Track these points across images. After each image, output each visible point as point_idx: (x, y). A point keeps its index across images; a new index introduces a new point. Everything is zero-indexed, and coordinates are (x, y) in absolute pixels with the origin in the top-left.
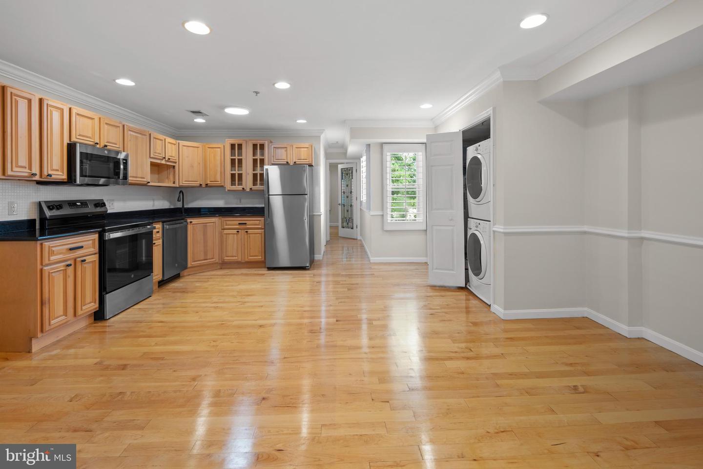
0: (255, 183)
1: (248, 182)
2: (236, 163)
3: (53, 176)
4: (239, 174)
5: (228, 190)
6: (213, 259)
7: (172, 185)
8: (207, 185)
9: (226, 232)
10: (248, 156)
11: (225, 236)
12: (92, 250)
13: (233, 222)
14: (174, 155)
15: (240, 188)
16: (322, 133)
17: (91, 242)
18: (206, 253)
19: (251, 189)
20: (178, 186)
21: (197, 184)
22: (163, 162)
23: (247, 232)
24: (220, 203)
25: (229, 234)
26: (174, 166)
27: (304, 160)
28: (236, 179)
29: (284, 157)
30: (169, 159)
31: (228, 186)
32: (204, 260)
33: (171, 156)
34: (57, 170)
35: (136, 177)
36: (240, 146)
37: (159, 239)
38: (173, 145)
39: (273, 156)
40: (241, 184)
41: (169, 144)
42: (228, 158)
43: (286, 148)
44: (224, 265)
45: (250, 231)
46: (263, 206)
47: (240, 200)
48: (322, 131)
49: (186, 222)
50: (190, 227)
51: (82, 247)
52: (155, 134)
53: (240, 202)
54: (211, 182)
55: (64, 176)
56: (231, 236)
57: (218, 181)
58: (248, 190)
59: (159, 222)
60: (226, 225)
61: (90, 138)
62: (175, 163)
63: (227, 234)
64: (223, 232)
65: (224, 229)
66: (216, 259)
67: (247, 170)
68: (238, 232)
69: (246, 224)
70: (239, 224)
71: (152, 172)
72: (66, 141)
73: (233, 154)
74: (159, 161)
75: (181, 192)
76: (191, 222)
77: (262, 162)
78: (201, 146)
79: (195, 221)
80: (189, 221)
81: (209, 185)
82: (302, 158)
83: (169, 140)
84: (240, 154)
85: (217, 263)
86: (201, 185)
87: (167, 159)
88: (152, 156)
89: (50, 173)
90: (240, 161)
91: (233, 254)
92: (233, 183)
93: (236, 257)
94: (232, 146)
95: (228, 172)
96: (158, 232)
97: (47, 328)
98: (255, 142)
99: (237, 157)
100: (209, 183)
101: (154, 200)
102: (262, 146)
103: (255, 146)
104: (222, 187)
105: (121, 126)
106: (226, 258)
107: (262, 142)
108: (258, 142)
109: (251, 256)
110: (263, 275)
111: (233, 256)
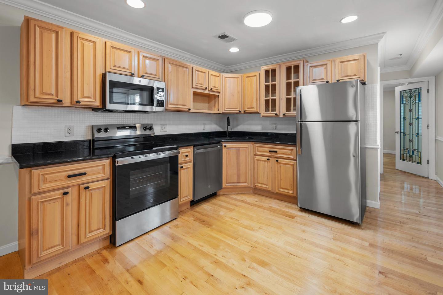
0: (288, 109)
1: (281, 108)
2: (270, 89)
3: (82, 103)
4: (272, 100)
5: (263, 116)
6: (245, 182)
7: (217, 112)
8: (244, 111)
9: (258, 158)
10: (281, 81)
11: (256, 162)
12: (101, 176)
13: (264, 149)
14: (217, 86)
15: (273, 114)
16: (382, 37)
17: (101, 167)
18: (239, 176)
19: (284, 114)
20: (221, 113)
21: (236, 111)
22: (207, 92)
23: (277, 161)
24: (257, 128)
25: (260, 160)
26: (218, 96)
27: (351, 76)
28: (270, 105)
29: (323, 76)
30: (211, 89)
31: (263, 112)
32: (237, 183)
33: (214, 87)
34: (89, 98)
35: (177, 105)
36: (274, 71)
37: (190, 162)
38: (217, 78)
39: (310, 77)
40: (273, 110)
41: (212, 76)
42: (263, 84)
43: (326, 64)
44: (257, 191)
45: (281, 161)
47: (276, 126)
48: (380, 36)
49: (221, 146)
50: (224, 151)
51: (84, 174)
52: (196, 67)
53: (276, 128)
54: (248, 108)
55: (98, 103)
56: (262, 163)
57: (254, 108)
58: (281, 116)
59: (191, 145)
60: (258, 151)
61: (126, 69)
62: (219, 92)
63: (258, 160)
64: (255, 157)
65: (256, 155)
66: (248, 184)
67: (281, 95)
68: (268, 159)
69: (276, 152)
70: (270, 151)
71: (194, 101)
72: (100, 71)
73: (267, 80)
74: (202, 91)
75: (227, 117)
76: (225, 146)
77: (297, 84)
78: (240, 77)
79: (229, 145)
80: (224, 144)
81: (246, 111)
82: (349, 74)
83: (212, 72)
84: (274, 80)
85: (249, 187)
86: (240, 111)
87: (210, 89)
88: (194, 86)
89: (80, 99)
90: (274, 86)
91: (263, 181)
92: (267, 110)
93: (266, 185)
94: (267, 72)
95: (263, 98)
96: (187, 156)
97: (35, 260)
98: (288, 65)
99: (270, 83)
100: (246, 109)
101: (204, 124)
102: (297, 68)
103: (289, 69)
104: (258, 113)
105: (160, 59)
106: (257, 184)
107: (296, 63)
108: (292, 64)
109: (281, 188)
110: (292, 217)
111: (263, 184)
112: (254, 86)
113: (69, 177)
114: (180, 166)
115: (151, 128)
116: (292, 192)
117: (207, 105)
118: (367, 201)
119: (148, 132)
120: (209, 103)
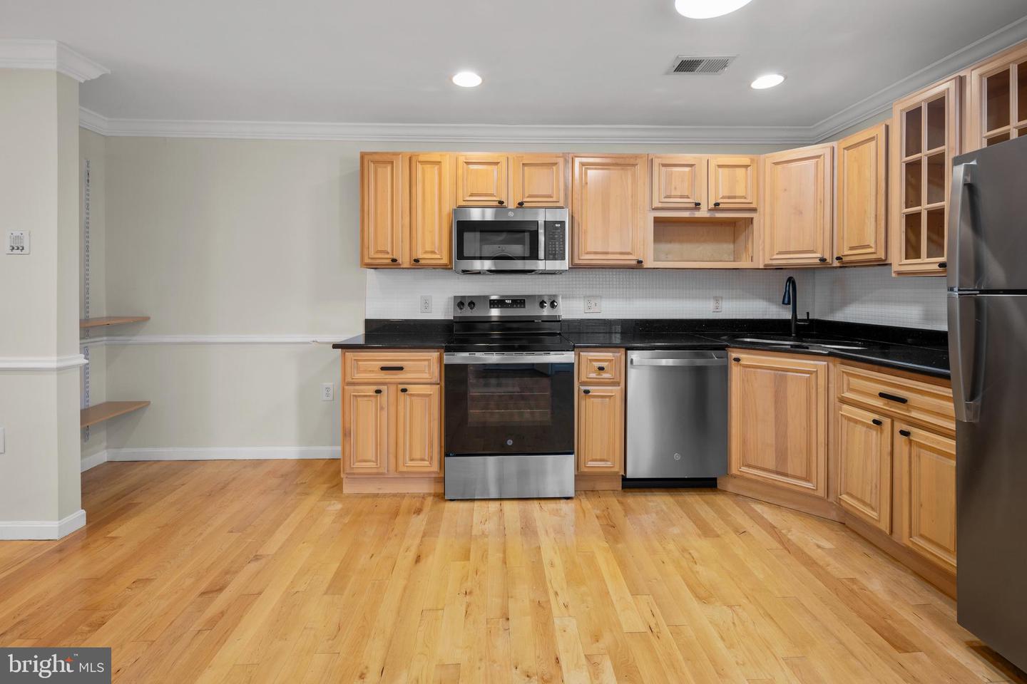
2: (924, 176)
3: (423, 261)
4: (930, 213)
5: (899, 273)
6: (805, 478)
8: (837, 258)
9: (847, 410)
10: (967, 137)
11: (844, 423)
12: (425, 376)
13: (868, 382)
14: (743, 193)
15: (934, 263)
18: (781, 454)
20: (761, 267)
21: (812, 258)
22: (703, 213)
23: (905, 433)
25: (856, 422)
26: (752, 219)
28: (922, 231)
30: (720, 204)
31: (898, 260)
32: (778, 473)
33: (730, 197)
34: (433, 253)
37: (614, 384)
38: (741, 172)
40: (934, 250)
41: (722, 170)
42: (899, 162)
45: (919, 435)
50: (735, 371)
51: (401, 369)
52: (668, 155)
54: (852, 248)
56: (859, 428)
57: (868, 246)
60: (851, 389)
62: (754, 210)
63: (849, 419)
64: (840, 409)
65: (844, 401)
66: (815, 486)
68: (877, 421)
69: (903, 401)
70: (882, 395)
71: (658, 238)
72: (450, 207)
73: (913, 144)
74: (686, 214)
76: (737, 360)
79: (748, 358)
80: (734, 355)
81: (845, 259)
83: (722, 159)
84: (939, 138)
85: (823, 499)
86: (824, 260)
87: (711, 206)
88: (656, 204)
89: (421, 256)
90: (939, 162)
91: (863, 493)
92: (912, 250)
93: (873, 509)
94: (913, 116)
95: (898, 210)
96: (601, 369)
97: (348, 470)
98: (995, 67)
99: (925, 153)
100: (847, 252)
101: (717, 299)
104: (883, 263)
105: (561, 161)
106: (845, 497)
107: (1025, 54)
108: (1011, 61)
109: (922, 536)
111: (864, 503)
112: (869, 173)
113: (383, 369)
114: (578, 388)
115: (553, 304)
119: (547, 311)
120: (734, 242)
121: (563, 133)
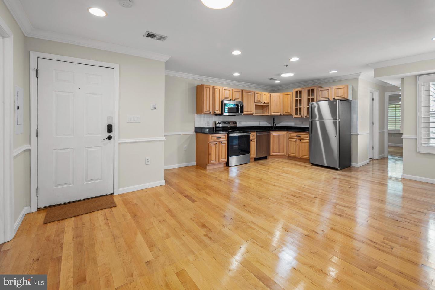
0: (308, 113)
1: (305, 113)
2: (299, 102)
3: (216, 113)
4: (299, 108)
5: (294, 117)
6: (283, 153)
7: (268, 115)
8: (284, 114)
9: (290, 139)
10: (305, 97)
11: (289, 142)
12: (225, 139)
13: (294, 135)
14: (267, 100)
15: (300, 116)
16: (360, 75)
17: (224, 136)
18: (279, 150)
19: (306, 116)
20: (270, 115)
21: (279, 114)
22: (262, 104)
23: (300, 141)
24: (292, 124)
25: (292, 141)
26: (268, 106)
27: (341, 96)
28: (299, 110)
29: (327, 96)
30: (264, 102)
31: (294, 115)
32: (279, 153)
33: (266, 101)
34: (218, 111)
35: (248, 112)
36: (300, 92)
37: (255, 139)
38: (267, 96)
39: (320, 96)
40: (300, 114)
41: (265, 95)
42: (294, 99)
43: (328, 90)
44: (290, 158)
45: (302, 141)
46: (309, 126)
47: (303, 123)
48: (359, 74)
49: (270, 133)
50: (272, 136)
51: (220, 138)
52: (257, 92)
53: (303, 124)
54: (286, 112)
55: (220, 113)
56: (293, 142)
57: (289, 112)
58: (305, 117)
59: (255, 131)
60: (290, 136)
61: (229, 98)
62: (269, 104)
63: (290, 141)
65: (289, 138)
66: (285, 154)
67: (304, 105)
68: (296, 140)
69: (300, 136)
70: (297, 136)
72: (221, 100)
73: (297, 97)
74: (259, 104)
75: (273, 118)
76: (272, 133)
77: (313, 100)
78: (281, 94)
79: (274, 133)
80: (271, 132)
82: (340, 95)
83: (265, 93)
84: (301, 97)
85: (286, 156)
86: (281, 114)
87: (263, 103)
88: (255, 102)
89: (215, 111)
90: (300, 100)
91: (294, 152)
92: (297, 114)
94: (297, 92)
95: (294, 107)
96: (253, 136)
97: (210, 163)
98: (309, 89)
99: (299, 98)
100: (285, 113)
101: (260, 122)
102: (313, 91)
103: (309, 91)
104: (291, 115)
105: (241, 91)
106: (290, 154)
107: (313, 88)
108: (311, 89)
109: (303, 155)
110: (306, 166)
111: (293, 154)
112: (289, 100)
113: (217, 138)
114: (250, 140)
115: (236, 123)
116: (308, 157)
117: (262, 110)
118: (352, 163)
119: (234, 125)
121: (234, 83)
